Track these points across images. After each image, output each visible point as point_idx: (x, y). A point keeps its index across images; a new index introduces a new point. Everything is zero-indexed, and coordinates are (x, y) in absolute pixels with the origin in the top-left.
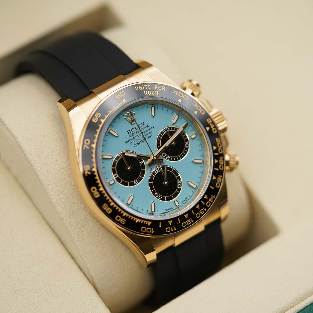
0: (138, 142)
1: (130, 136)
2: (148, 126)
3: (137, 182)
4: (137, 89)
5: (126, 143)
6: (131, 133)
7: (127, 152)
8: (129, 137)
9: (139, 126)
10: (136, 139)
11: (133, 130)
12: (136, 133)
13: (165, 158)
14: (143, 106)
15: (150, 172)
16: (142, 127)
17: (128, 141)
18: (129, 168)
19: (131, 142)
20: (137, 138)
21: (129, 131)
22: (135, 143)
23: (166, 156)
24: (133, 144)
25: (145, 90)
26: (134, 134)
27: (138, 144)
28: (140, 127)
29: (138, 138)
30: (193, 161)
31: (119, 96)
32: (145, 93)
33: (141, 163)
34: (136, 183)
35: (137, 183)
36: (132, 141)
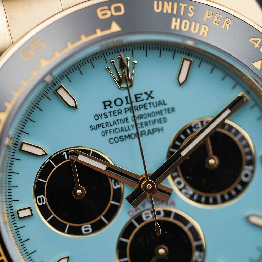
0: (123, 134)
1: (108, 114)
2: (160, 103)
3: (91, 230)
4: (158, 8)
5: (92, 128)
6: (112, 110)
7: (86, 152)
8: (103, 116)
9: (138, 96)
10: (119, 126)
11: (119, 102)
12: (123, 112)
13: (181, 190)
14: (163, 53)
15: (131, 213)
16: (145, 102)
17: (98, 126)
18: (79, 192)
19: (104, 130)
20: (123, 125)
21: (108, 103)
22: (113, 135)
23: (184, 187)
24: (109, 136)
25: (177, 16)
26: (120, 112)
27: (122, 139)
28: (138, 99)
29: (126, 125)
30: (247, 218)
31: (106, 14)
32: (175, 24)
33: (115, 187)
34: (86, 231)
35: (88, 230)
36: (108, 128)
